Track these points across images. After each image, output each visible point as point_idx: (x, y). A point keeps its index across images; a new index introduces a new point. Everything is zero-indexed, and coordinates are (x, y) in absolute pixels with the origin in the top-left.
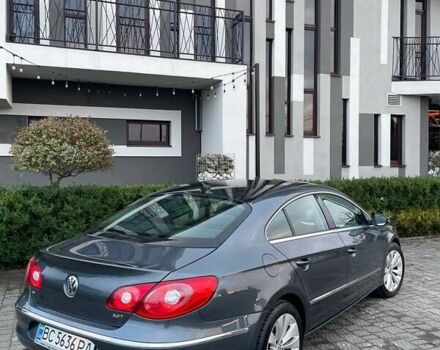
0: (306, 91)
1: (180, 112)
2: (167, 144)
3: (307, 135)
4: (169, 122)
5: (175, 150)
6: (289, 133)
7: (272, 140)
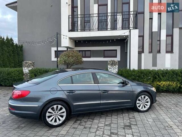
0: (167, 36)
1: (120, 46)
2: (116, 57)
3: (167, 52)
4: (117, 50)
5: (118, 58)
6: (159, 52)
7: (151, 54)
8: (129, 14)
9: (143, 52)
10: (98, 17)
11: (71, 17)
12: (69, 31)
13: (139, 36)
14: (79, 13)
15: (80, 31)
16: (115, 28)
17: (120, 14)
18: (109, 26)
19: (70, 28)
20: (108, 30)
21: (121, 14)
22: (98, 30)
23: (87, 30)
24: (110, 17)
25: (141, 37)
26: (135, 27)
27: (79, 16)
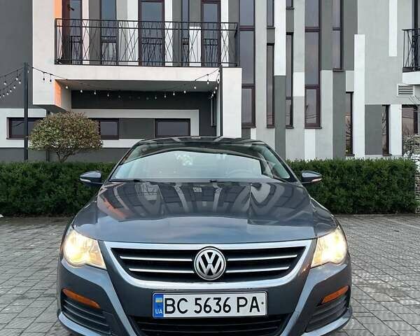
0: (307, 87)
1: (198, 111)
3: (308, 126)
4: (189, 120)
6: (291, 126)
7: (273, 132)
8: (219, 30)
9: (253, 125)
10: (140, 29)
11: (60, 23)
12: (57, 62)
13: (244, 86)
14: (86, 15)
15: (88, 63)
16: (185, 61)
17: (195, 28)
18: (169, 56)
19: (60, 56)
20: (166, 64)
21: (198, 28)
22: (140, 65)
23: (109, 63)
24: (171, 32)
25: (249, 87)
26: (234, 63)
27: (86, 23)
